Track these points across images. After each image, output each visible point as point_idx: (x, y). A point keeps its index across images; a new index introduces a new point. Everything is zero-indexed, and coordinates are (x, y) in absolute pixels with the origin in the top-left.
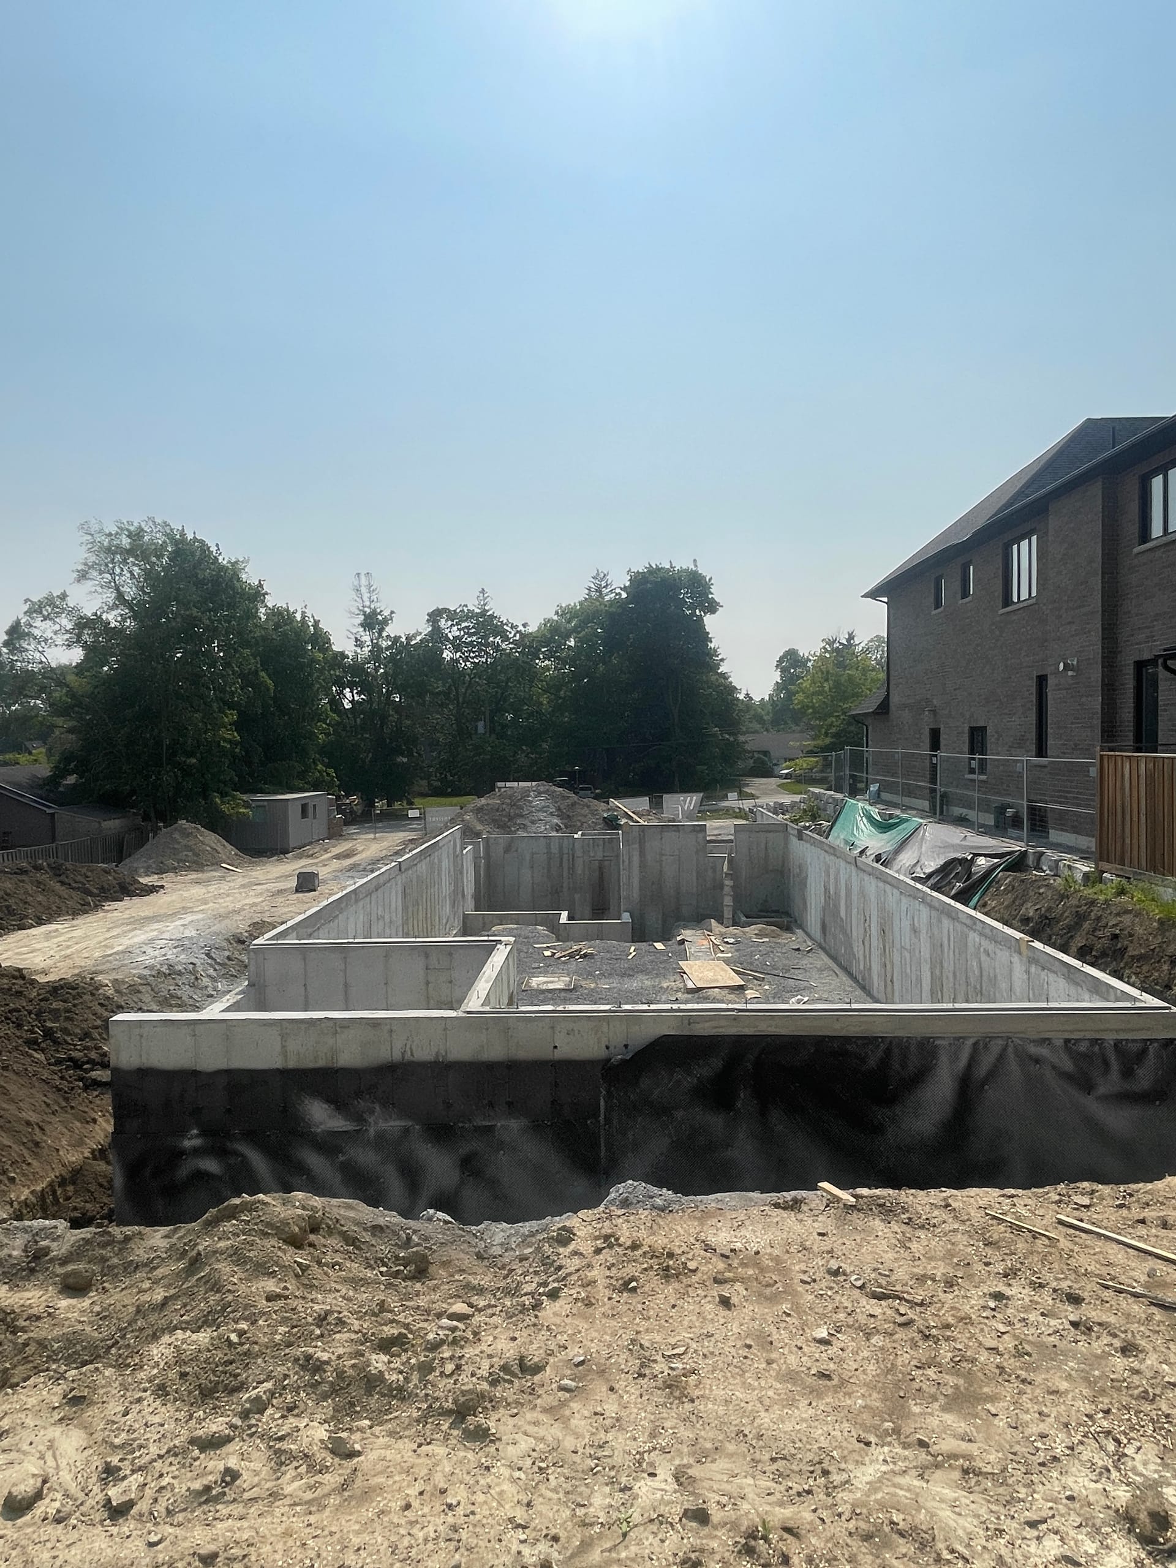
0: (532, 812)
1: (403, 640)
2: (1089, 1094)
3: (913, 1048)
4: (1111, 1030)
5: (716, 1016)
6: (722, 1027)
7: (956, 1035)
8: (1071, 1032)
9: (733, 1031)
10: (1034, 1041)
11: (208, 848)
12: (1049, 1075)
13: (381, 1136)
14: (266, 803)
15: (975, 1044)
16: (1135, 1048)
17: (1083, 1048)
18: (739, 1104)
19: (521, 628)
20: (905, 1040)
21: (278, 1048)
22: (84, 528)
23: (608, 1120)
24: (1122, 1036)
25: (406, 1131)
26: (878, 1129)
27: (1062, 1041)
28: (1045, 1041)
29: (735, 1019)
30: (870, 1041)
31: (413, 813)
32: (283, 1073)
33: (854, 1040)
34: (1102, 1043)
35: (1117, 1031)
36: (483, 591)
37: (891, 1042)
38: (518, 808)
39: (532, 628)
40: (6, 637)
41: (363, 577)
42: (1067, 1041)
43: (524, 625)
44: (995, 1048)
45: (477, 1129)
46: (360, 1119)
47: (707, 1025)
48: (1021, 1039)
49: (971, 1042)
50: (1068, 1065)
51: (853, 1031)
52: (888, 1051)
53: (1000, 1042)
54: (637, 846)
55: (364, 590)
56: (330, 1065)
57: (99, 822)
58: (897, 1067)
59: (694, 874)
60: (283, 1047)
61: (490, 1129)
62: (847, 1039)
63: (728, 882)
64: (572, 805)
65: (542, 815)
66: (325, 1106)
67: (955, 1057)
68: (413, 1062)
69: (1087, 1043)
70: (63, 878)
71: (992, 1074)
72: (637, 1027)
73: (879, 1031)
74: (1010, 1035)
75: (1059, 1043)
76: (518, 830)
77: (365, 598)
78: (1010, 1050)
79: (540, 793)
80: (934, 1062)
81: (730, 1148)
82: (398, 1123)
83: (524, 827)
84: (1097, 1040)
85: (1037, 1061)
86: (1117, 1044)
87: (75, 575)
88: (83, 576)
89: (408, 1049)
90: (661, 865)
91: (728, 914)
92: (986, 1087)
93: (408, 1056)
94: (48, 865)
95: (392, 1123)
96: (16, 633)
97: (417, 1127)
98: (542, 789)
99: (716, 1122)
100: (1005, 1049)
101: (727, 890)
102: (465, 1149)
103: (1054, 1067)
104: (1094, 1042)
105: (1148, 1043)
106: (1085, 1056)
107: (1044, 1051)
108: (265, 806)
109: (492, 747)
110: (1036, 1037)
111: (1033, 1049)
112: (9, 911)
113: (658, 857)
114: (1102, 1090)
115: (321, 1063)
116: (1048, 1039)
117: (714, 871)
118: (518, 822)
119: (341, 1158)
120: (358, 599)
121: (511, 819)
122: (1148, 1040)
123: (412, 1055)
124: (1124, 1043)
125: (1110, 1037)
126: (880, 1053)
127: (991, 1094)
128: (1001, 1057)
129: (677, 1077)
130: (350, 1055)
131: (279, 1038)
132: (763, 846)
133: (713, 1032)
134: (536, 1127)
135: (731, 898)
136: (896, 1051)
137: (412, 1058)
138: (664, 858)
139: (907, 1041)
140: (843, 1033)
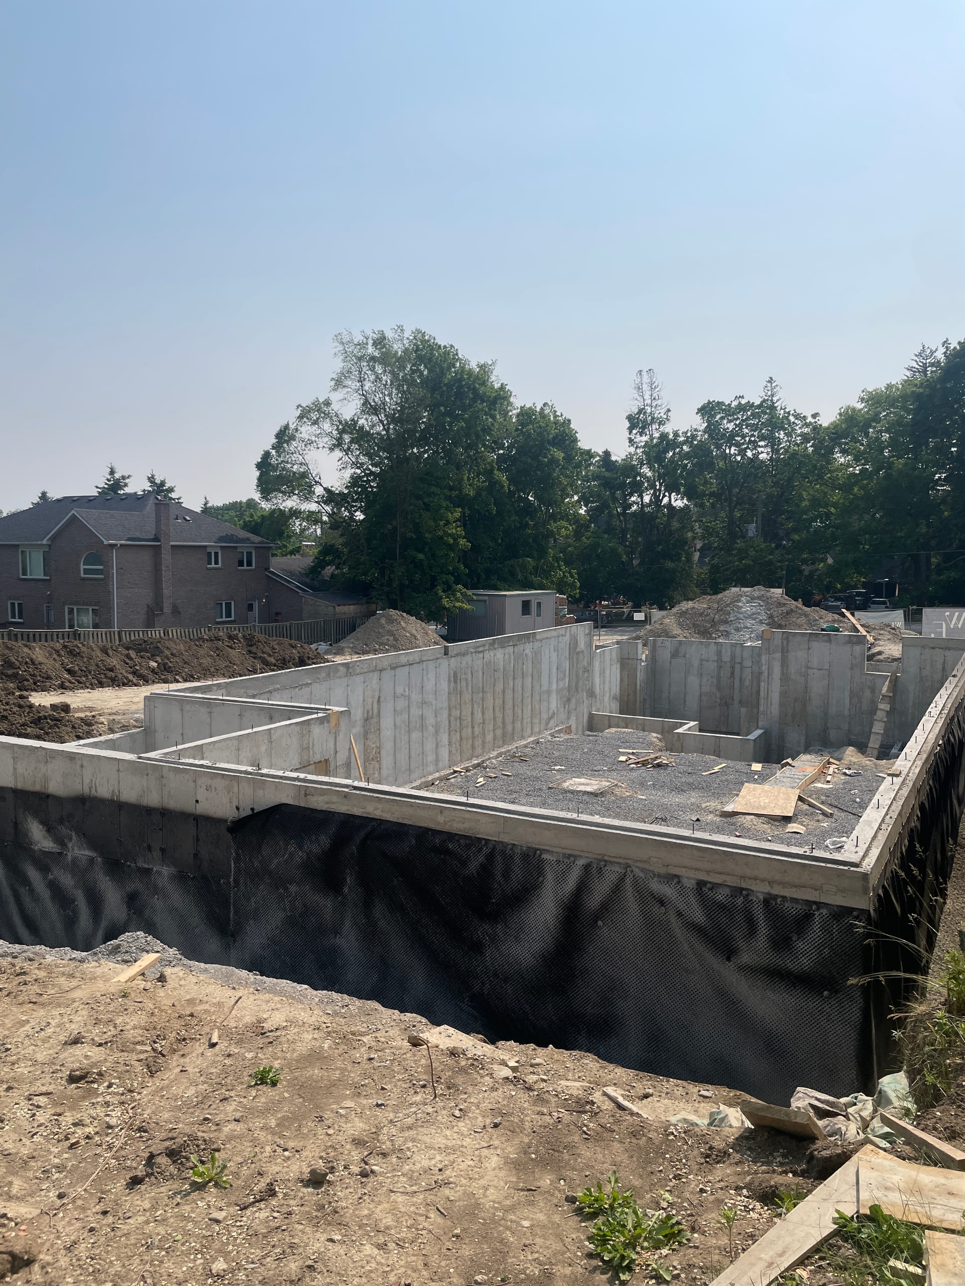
0: (738, 619)
1: (671, 436)
2: (728, 959)
3: (517, 860)
4: (762, 880)
5: (330, 791)
6: (333, 803)
7: (570, 852)
8: (708, 872)
9: (343, 808)
10: (659, 876)
11: (407, 634)
12: (676, 925)
13: (75, 860)
14: (486, 598)
15: (587, 867)
16: (793, 910)
17: (721, 895)
18: (346, 890)
19: (810, 419)
20: (510, 847)
21: (12, 769)
22: (338, 338)
23: (236, 882)
24: (777, 890)
25: (92, 860)
26: (477, 947)
27: (694, 882)
28: (673, 879)
29: (345, 797)
30: (472, 842)
31: (639, 616)
32: (16, 792)
33: (457, 838)
34: (747, 895)
35: (771, 883)
36: (771, 380)
37: (494, 848)
38: (725, 614)
39: (827, 420)
40: (275, 441)
41: (644, 373)
42: (701, 884)
43: (814, 416)
44: (611, 875)
45: (139, 869)
46: (61, 842)
47: (321, 798)
48: (643, 870)
49: (581, 862)
50: (698, 916)
51: (457, 827)
52: (490, 857)
53: (617, 868)
54: (778, 655)
55: (645, 387)
56: (43, 790)
57: (334, 607)
58: (499, 877)
59: (847, 694)
60: (15, 769)
61: (148, 871)
62: (451, 836)
63: (884, 706)
64: (787, 613)
65: (749, 623)
66: (41, 827)
67: (561, 878)
68: (96, 797)
69: (727, 891)
70: (254, 649)
71: (605, 907)
72: (261, 791)
73: (485, 831)
74: (629, 862)
75: (690, 884)
76: (719, 637)
77: (647, 396)
78: (628, 881)
79: (753, 598)
80: (541, 879)
81: (338, 936)
82: (87, 853)
83: (727, 634)
84: (742, 889)
85: (661, 902)
86: (769, 901)
87: (333, 383)
88: (339, 383)
89: (93, 785)
90: (806, 682)
91: (874, 743)
92: (600, 923)
93: (93, 792)
94: (244, 636)
95: (82, 852)
96: (284, 437)
97: (99, 859)
98: (756, 594)
99: (326, 904)
100: (622, 879)
101: (880, 715)
102: (131, 887)
103: (679, 914)
104: (738, 891)
105: (814, 907)
106: (722, 907)
107: (668, 891)
108: (485, 601)
109: (757, 551)
110: (662, 871)
111: (656, 886)
112: (165, 668)
113: (803, 670)
114: (746, 958)
115: (37, 788)
116: (676, 876)
117: (873, 691)
118: (722, 628)
119: (50, 877)
120: (639, 398)
121: (714, 623)
122: (815, 903)
123: (96, 790)
124: (779, 900)
125: (761, 889)
126: (481, 858)
127: (606, 932)
128: (617, 889)
129: (292, 848)
130: (56, 786)
131: (12, 760)
132: (940, 667)
133: (324, 807)
134: (181, 877)
135: (883, 725)
136: (499, 858)
137: (95, 794)
138: (810, 672)
139: (511, 849)
140: (446, 828)
